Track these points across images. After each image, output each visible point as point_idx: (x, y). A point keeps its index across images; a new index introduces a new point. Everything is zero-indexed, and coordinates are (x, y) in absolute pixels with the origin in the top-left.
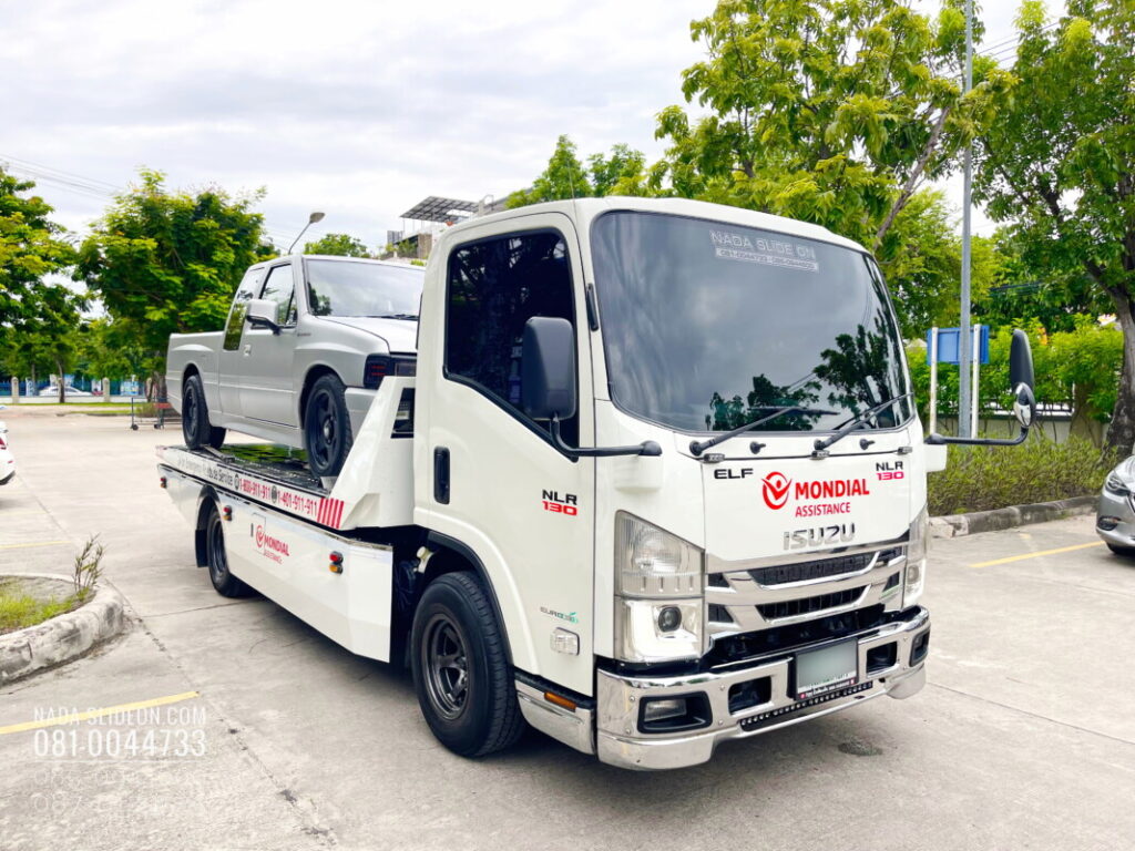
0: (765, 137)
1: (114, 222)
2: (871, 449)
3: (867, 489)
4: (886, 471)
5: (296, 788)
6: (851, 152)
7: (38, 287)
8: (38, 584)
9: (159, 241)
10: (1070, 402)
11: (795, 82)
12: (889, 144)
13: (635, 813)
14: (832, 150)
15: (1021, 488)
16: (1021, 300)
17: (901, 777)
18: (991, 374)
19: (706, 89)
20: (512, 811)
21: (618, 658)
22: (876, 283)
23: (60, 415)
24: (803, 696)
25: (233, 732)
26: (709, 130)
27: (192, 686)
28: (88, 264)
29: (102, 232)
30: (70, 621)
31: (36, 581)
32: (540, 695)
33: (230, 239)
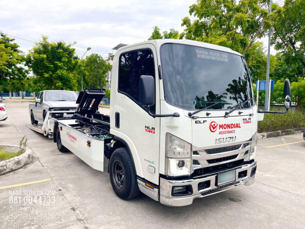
0: (212, 26)
1: (35, 50)
2: (242, 114)
3: (240, 126)
4: (246, 121)
5: (76, 207)
6: (237, 29)
7: (16, 67)
8: (11, 148)
9: (47, 55)
10: (296, 101)
11: (221, 10)
12: (248, 27)
13: (170, 217)
14: (231, 29)
15: (282, 125)
16: (283, 73)
17: (247, 208)
18: (274, 93)
19: (196, 12)
20: (135, 215)
21: (166, 175)
22: (245, 65)
23: (22, 102)
24: (219, 186)
25: (60, 190)
26: (196, 24)
27: (50, 177)
28: (28, 61)
29: (32, 53)
30: (18, 158)
31: (10, 147)
32: (144, 184)
33: (67, 55)
